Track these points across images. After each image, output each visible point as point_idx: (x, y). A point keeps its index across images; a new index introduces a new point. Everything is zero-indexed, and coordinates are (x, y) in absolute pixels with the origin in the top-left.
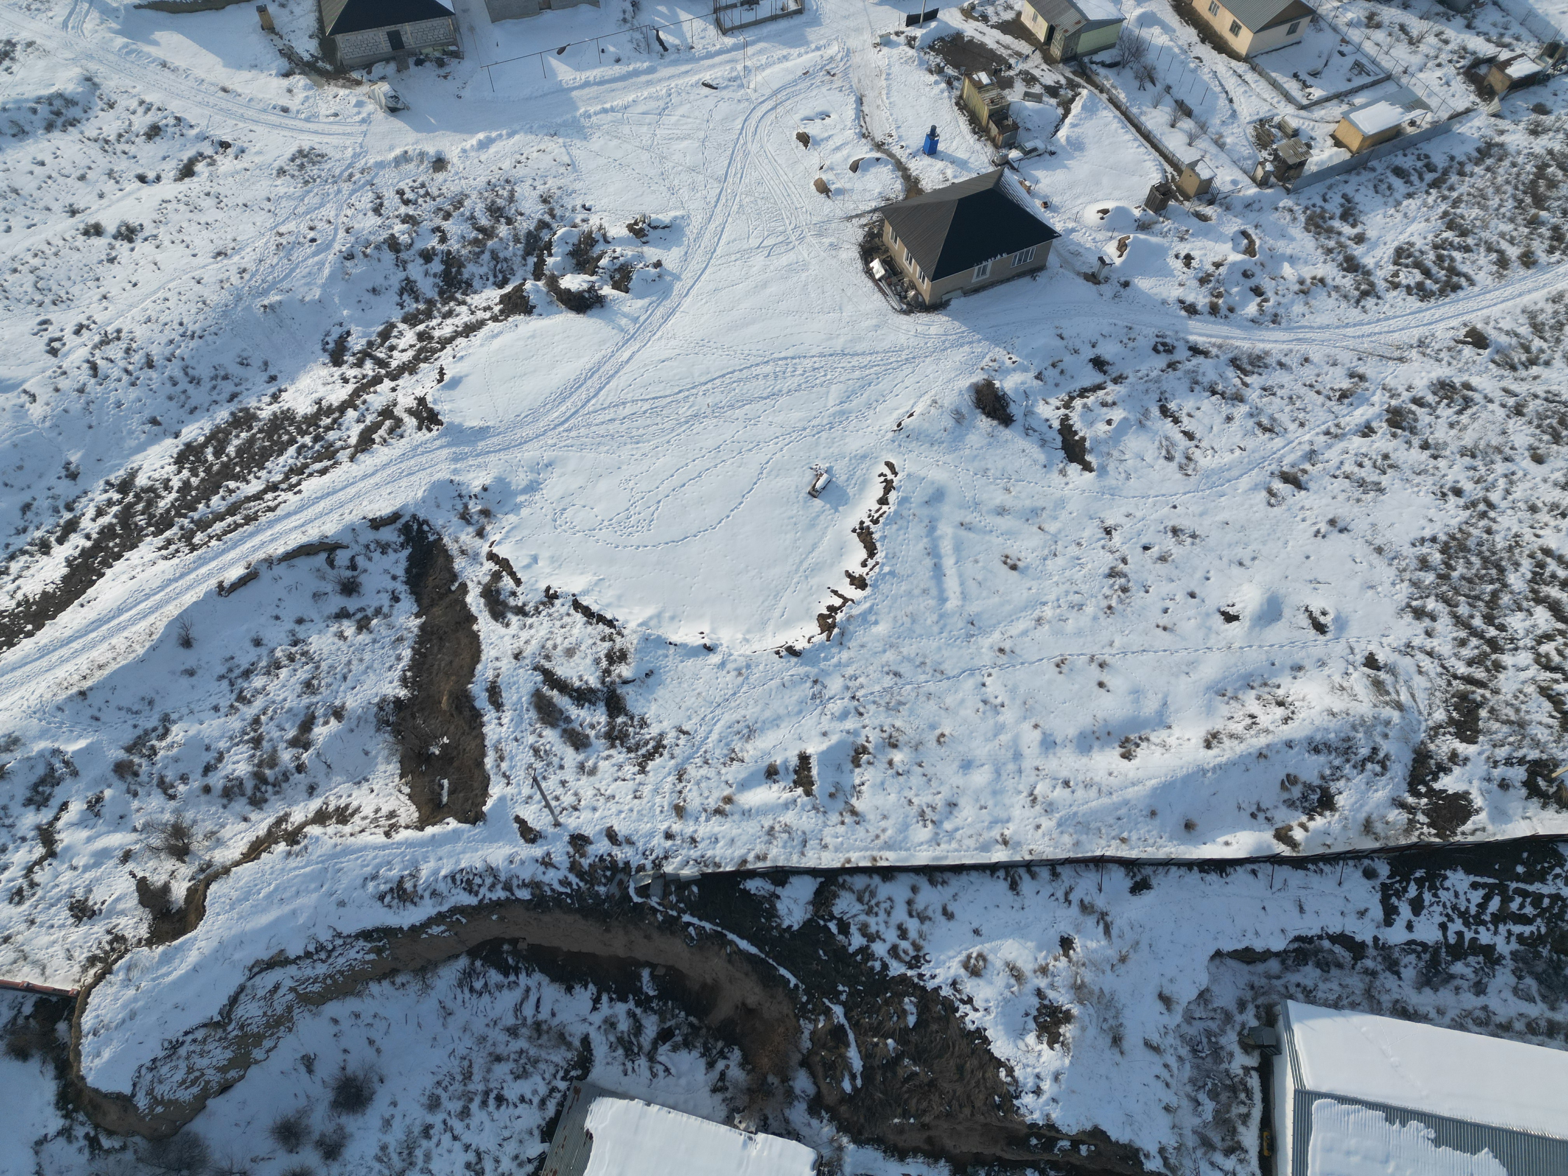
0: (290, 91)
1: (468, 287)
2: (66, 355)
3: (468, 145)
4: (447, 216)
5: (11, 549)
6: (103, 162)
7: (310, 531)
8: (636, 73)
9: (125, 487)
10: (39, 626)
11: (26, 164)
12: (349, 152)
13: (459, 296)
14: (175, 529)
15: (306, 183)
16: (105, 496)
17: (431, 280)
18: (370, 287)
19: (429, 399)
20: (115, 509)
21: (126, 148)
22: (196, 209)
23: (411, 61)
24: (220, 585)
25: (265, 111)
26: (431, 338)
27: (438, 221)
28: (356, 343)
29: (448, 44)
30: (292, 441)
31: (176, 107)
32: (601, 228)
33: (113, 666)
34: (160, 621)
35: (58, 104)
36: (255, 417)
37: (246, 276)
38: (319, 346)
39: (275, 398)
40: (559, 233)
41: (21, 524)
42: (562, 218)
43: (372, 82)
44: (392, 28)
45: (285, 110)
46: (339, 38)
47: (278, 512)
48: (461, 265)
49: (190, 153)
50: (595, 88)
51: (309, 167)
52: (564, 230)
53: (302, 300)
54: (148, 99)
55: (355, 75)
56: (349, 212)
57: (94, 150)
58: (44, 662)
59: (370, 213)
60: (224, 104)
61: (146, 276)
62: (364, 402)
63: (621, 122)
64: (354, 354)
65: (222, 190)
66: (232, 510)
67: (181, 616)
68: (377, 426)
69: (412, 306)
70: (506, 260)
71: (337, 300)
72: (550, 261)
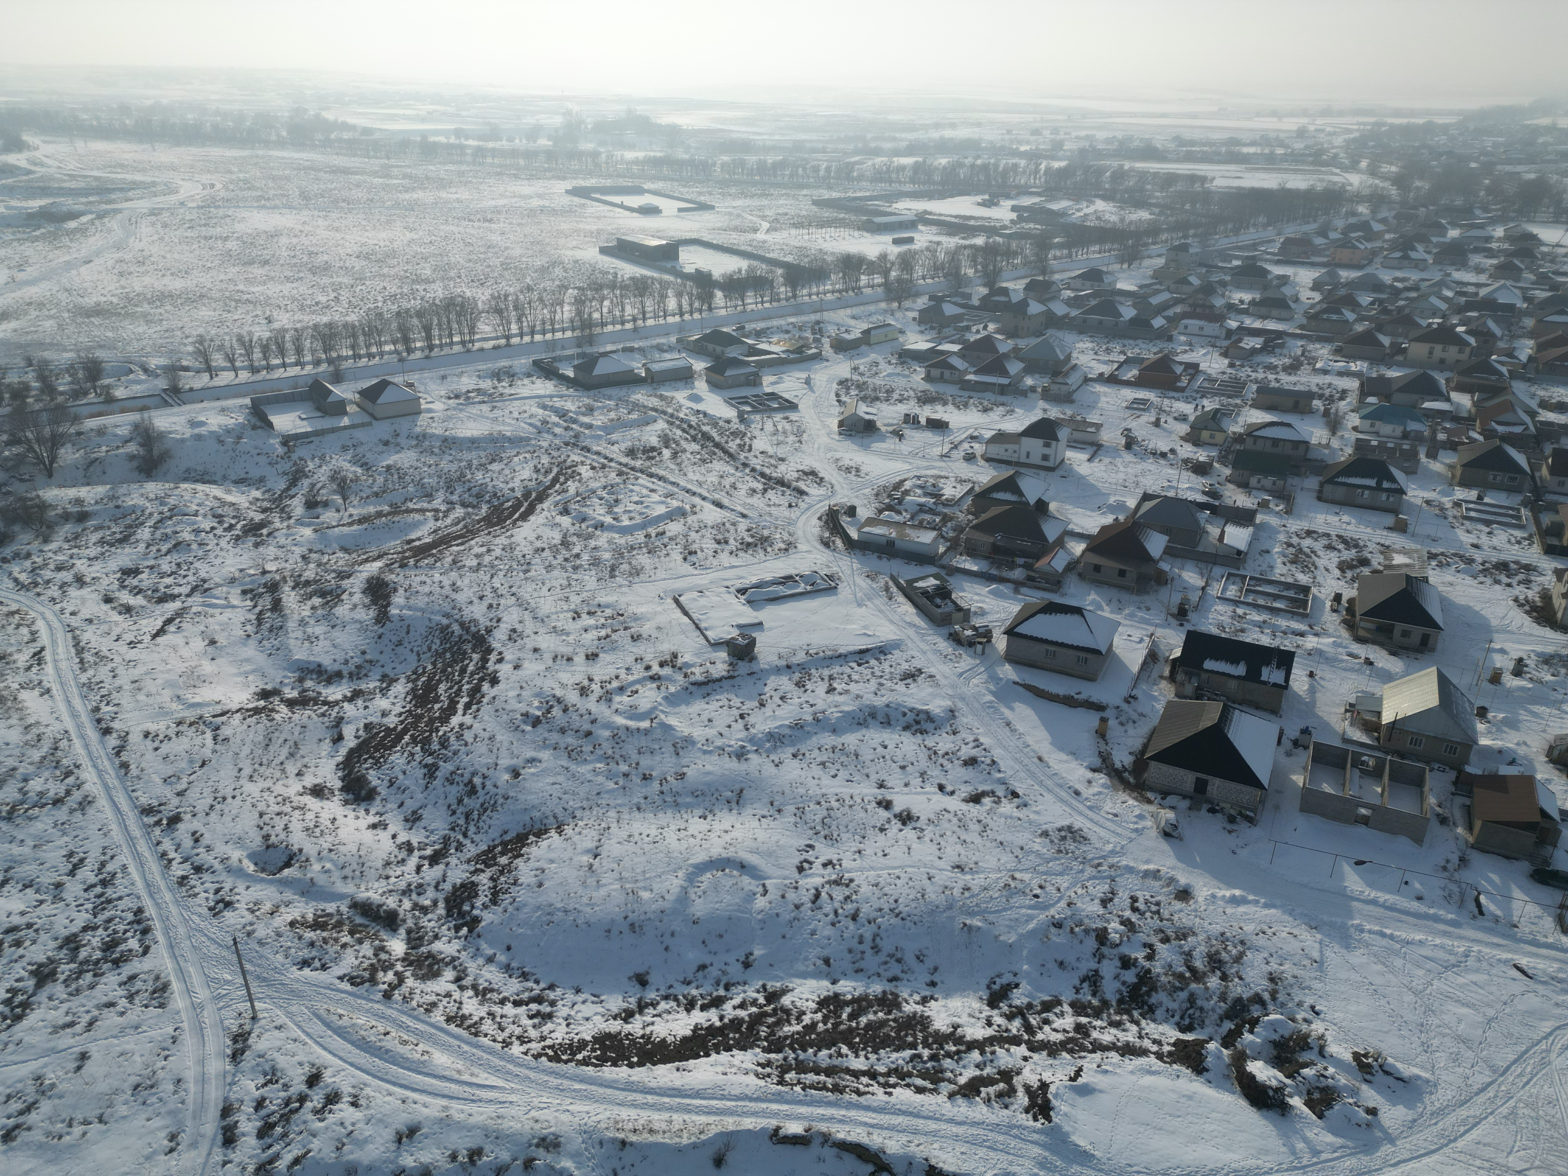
0: (1089, 782)
1: (1150, 1012)
2: (807, 876)
3: (1220, 894)
4: (1166, 940)
5: (671, 991)
6: (924, 763)
7: (875, 1137)
8: (1436, 919)
9: (773, 997)
10: (640, 1064)
11: (875, 743)
12: (1109, 847)
13: (1136, 1014)
14: (780, 1056)
15: (1059, 851)
16: (755, 995)
17: (1117, 985)
18: (1060, 959)
19: (1052, 1089)
20: (754, 1010)
21: (945, 762)
22: (964, 827)
23: (1205, 807)
24: (778, 1129)
25: (1061, 786)
26: (1087, 1035)
27: (1154, 940)
28: (1019, 998)
29: (1247, 809)
30: (913, 1046)
31: (997, 753)
32: (1322, 1037)
33: (658, 1138)
34: (716, 1125)
35: (922, 716)
36: (898, 1006)
37: (967, 894)
38: (986, 981)
39: (924, 1001)
40: (1272, 1017)
41: (690, 977)
42: (1283, 1005)
43: (1162, 807)
44: (1204, 776)
45: (1077, 793)
46: (1153, 764)
47: (862, 1100)
48: (1154, 989)
49: (987, 788)
50: (1382, 910)
51: (1069, 841)
52: (1279, 1016)
53: (997, 937)
54: (982, 740)
55: (1150, 795)
56: (1080, 891)
57: (923, 755)
58: (621, 1095)
59: (1097, 901)
60: (1033, 768)
61: (897, 854)
62: (993, 1053)
63: (1397, 953)
64: (1010, 1006)
65: (991, 824)
66: (830, 1071)
67: (732, 1132)
68: (989, 1081)
69: (1086, 996)
70: (1201, 1009)
71: (1025, 953)
72: (1247, 1037)
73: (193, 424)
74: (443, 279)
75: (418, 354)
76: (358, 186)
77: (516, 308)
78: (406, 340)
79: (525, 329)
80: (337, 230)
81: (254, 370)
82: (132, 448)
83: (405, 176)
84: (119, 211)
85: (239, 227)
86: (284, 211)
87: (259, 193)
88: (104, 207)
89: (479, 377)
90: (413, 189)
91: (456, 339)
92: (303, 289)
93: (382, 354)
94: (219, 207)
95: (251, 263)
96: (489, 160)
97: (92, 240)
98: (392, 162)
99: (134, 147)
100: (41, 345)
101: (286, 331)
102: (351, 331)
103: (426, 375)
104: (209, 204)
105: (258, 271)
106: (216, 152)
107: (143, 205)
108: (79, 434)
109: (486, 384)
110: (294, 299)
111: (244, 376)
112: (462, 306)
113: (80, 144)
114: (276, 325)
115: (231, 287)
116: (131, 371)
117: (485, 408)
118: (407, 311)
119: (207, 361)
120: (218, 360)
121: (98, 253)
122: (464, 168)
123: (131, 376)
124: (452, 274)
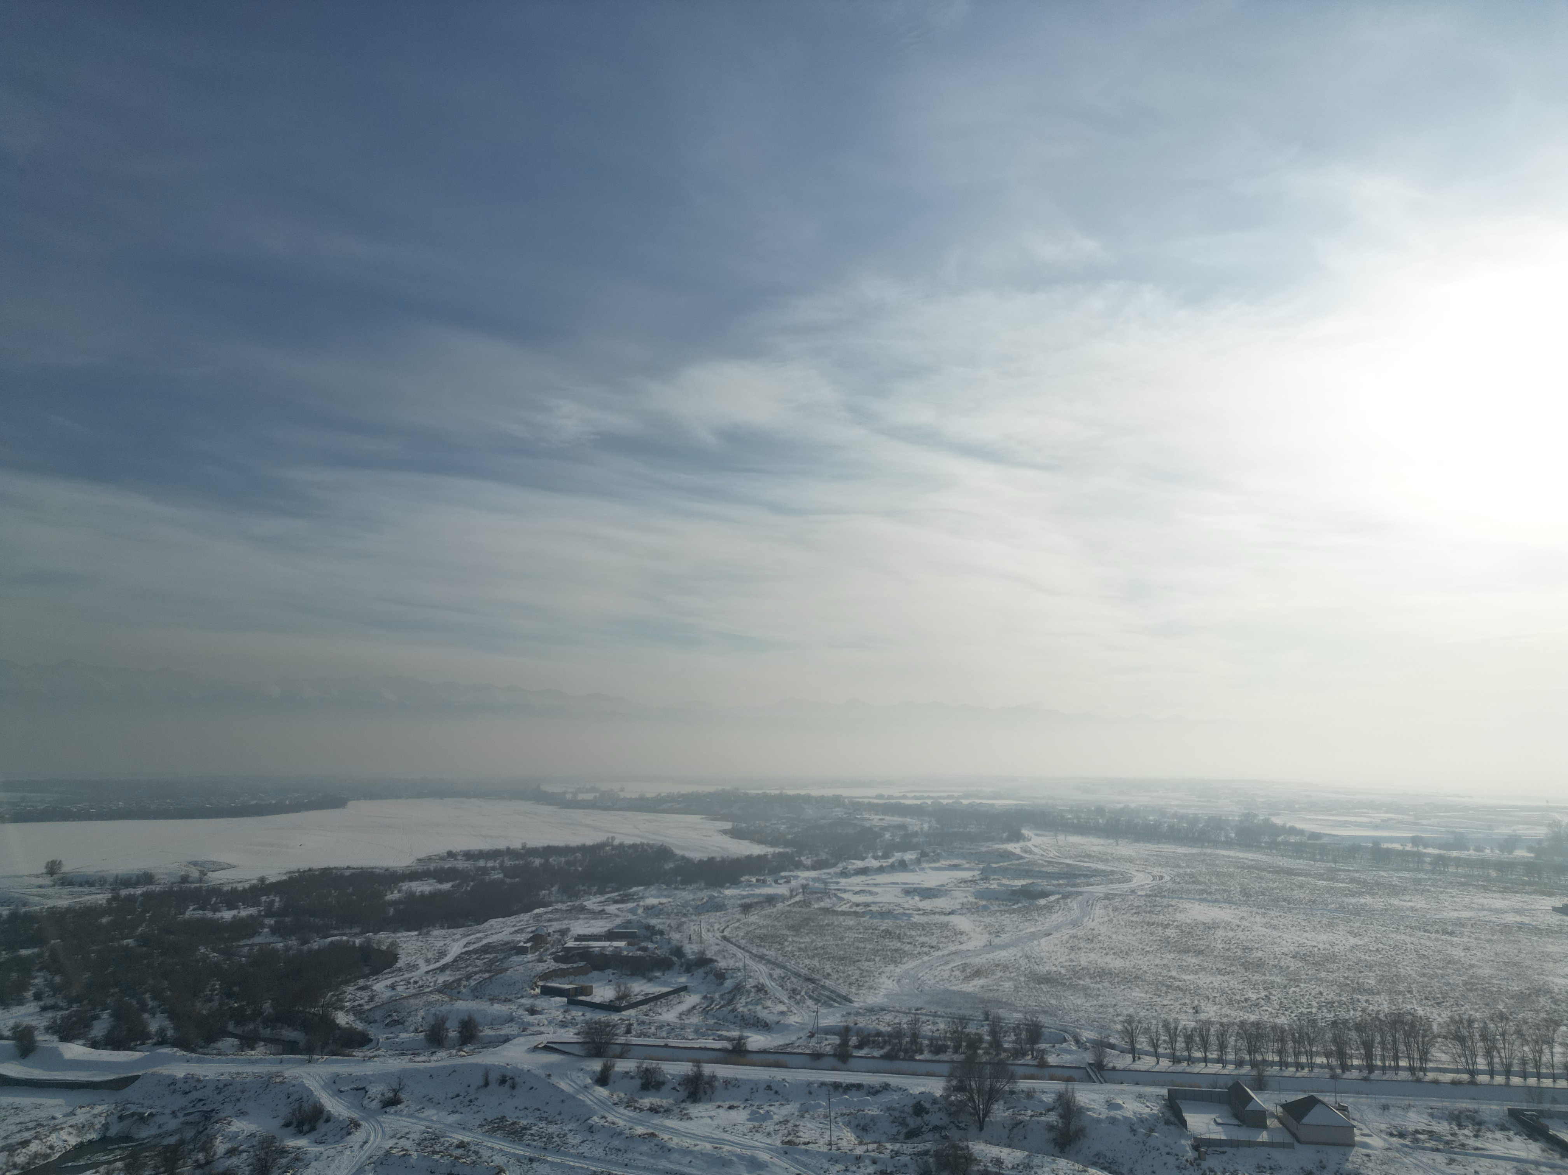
73: (1111, 1105)
74: (1389, 992)
75: (1355, 1074)
76: (1301, 886)
77: (1484, 1038)
78: (1341, 1055)
79: (1497, 1067)
80: (1275, 928)
81: (1176, 1060)
82: (1052, 1118)
83: (1352, 880)
84: (1081, 893)
85: (1180, 917)
86: (1223, 905)
87: (1202, 887)
88: (1070, 889)
89: (1432, 1115)
90: (1361, 894)
91: (1403, 1063)
92: (1234, 983)
93: (1312, 1066)
94: (1165, 897)
95: (1186, 951)
96: (1452, 869)
97: (1054, 916)
98: (1339, 866)
99: (1102, 841)
100: (999, 1003)
101: (1211, 1023)
102: (1280, 1035)
103: (1363, 1100)
104: (1157, 893)
105: (1192, 960)
106: (1168, 849)
107: (1100, 890)
108: (1012, 1092)
109: (1442, 1127)
110: (1223, 992)
111: (1165, 1064)
112: (1412, 1025)
113: (1061, 838)
114: (1203, 1016)
115: (1165, 973)
116: (1065, 1040)
117: (1440, 1158)
118: (1345, 1022)
119: (1132, 1042)
120: (1143, 1043)
121: (1057, 928)
122: (1421, 875)
123: (1064, 1045)
124: (1401, 987)
